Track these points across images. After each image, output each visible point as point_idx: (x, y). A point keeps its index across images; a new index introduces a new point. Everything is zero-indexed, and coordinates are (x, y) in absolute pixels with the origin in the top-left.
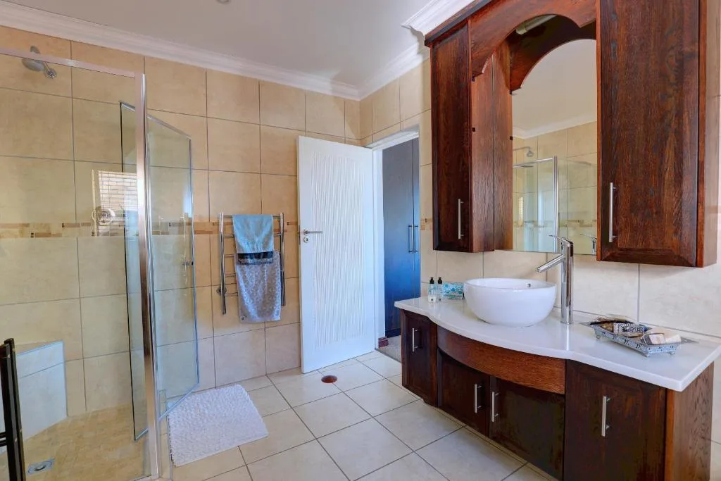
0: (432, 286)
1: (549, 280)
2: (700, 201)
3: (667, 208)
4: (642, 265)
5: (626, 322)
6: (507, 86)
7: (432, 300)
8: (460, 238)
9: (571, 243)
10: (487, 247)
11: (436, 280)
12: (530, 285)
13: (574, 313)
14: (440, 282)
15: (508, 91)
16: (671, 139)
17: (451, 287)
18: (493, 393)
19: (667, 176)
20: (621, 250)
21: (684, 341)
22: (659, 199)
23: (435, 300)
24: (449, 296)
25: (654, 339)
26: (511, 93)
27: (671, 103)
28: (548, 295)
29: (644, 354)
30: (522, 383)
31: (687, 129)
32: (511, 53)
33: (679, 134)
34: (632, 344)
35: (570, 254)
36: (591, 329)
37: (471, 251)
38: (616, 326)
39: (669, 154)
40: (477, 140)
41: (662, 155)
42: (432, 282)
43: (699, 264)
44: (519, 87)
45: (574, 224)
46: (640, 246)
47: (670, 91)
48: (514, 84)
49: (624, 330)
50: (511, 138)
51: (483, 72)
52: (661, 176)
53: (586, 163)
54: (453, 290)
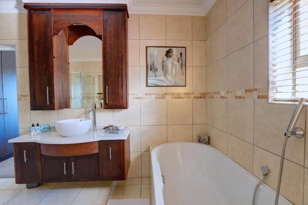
0: (33, 128)
1: (87, 118)
2: (126, 92)
3: (120, 94)
4: (114, 110)
5: (112, 126)
6: (67, 42)
7: (34, 134)
8: (48, 104)
9: (95, 104)
10: (61, 108)
11: (35, 125)
12: (81, 120)
13: (97, 127)
14: (38, 125)
15: (68, 45)
16: (120, 76)
17: (43, 127)
18: (73, 163)
19: (120, 85)
20: (110, 105)
21: (125, 128)
22: (118, 92)
23: (35, 134)
24: (42, 131)
25: (120, 129)
26: (68, 46)
27: (120, 67)
28: (89, 123)
29: (117, 133)
30: (84, 154)
31: (123, 74)
32: (68, 30)
33: (122, 75)
34: (115, 132)
35: (95, 108)
36: (104, 131)
37: (54, 109)
38: (110, 128)
39: (120, 79)
40: (56, 62)
41: (119, 79)
42: (33, 126)
43: (127, 108)
44: (72, 44)
45: (86, 98)
46: (115, 104)
47: (120, 63)
48: (71, 43)
49: (113, 128)
50: (69, 64)
51: (59, 34)
52: (118, 85)
53: (89, 76)
54: (44, 128)
